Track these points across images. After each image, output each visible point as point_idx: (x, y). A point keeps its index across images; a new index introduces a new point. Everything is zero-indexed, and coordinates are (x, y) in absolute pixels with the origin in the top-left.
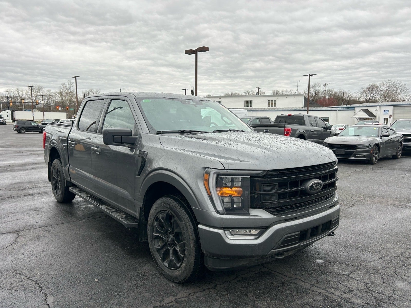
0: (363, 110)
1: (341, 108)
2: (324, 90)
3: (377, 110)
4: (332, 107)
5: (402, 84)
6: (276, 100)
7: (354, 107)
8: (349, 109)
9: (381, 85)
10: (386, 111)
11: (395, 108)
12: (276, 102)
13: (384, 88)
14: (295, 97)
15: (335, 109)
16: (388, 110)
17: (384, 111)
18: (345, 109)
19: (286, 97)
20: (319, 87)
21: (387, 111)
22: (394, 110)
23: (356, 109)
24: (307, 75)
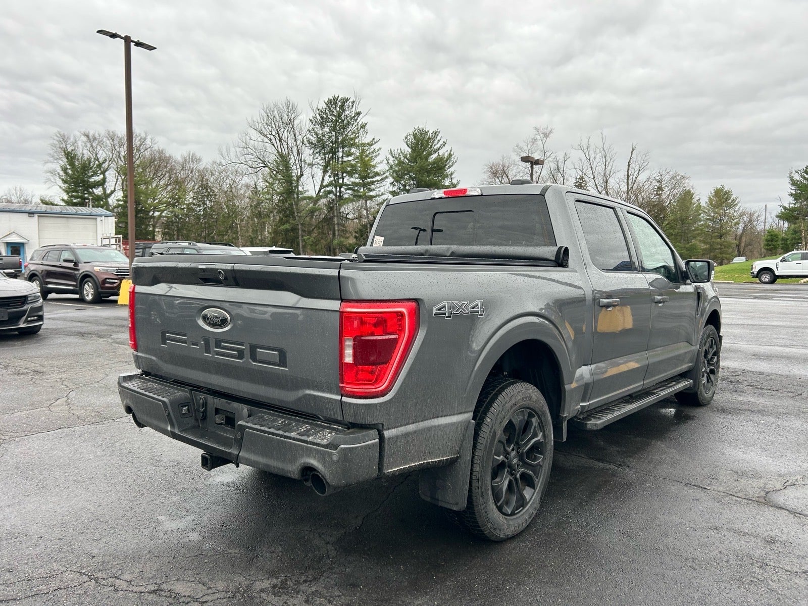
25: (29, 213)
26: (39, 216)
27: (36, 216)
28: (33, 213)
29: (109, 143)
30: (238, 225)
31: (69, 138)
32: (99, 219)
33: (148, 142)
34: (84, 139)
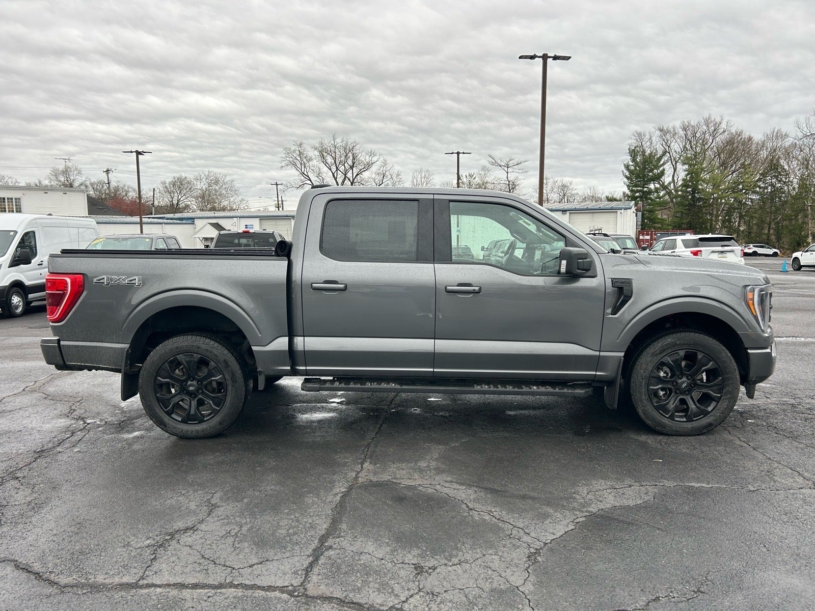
0: (212, 224)
1: (168, 219)
2: (107, 182)
3: (234, 224)
4: (149, 218)
5: (227, 180)
6: (19, 199)
7: (193, 219)
8: (184, 222)
9: (198, 179)
10: (248, 226)
11: (262, 220)
12: (20, 202)
13: (201, 185)
14: (66, 194)
15: (156, 220)
16: (253, 225)
17: (246, 225)
18: (178, 221)
19: (45, 193)
20: (78, 173)
21: (251, 226)
22: (261, 224)
23: (196, 221)
24: (132, 152)
25: (563, 211)
26: (570, 213)
27: (568, 213)
28: (566, 211)
29: (682, 133)
30: (809, 208)
31: (644, 135)
32: (619, 212)
33: (723, 126)
34: (658, 133)
